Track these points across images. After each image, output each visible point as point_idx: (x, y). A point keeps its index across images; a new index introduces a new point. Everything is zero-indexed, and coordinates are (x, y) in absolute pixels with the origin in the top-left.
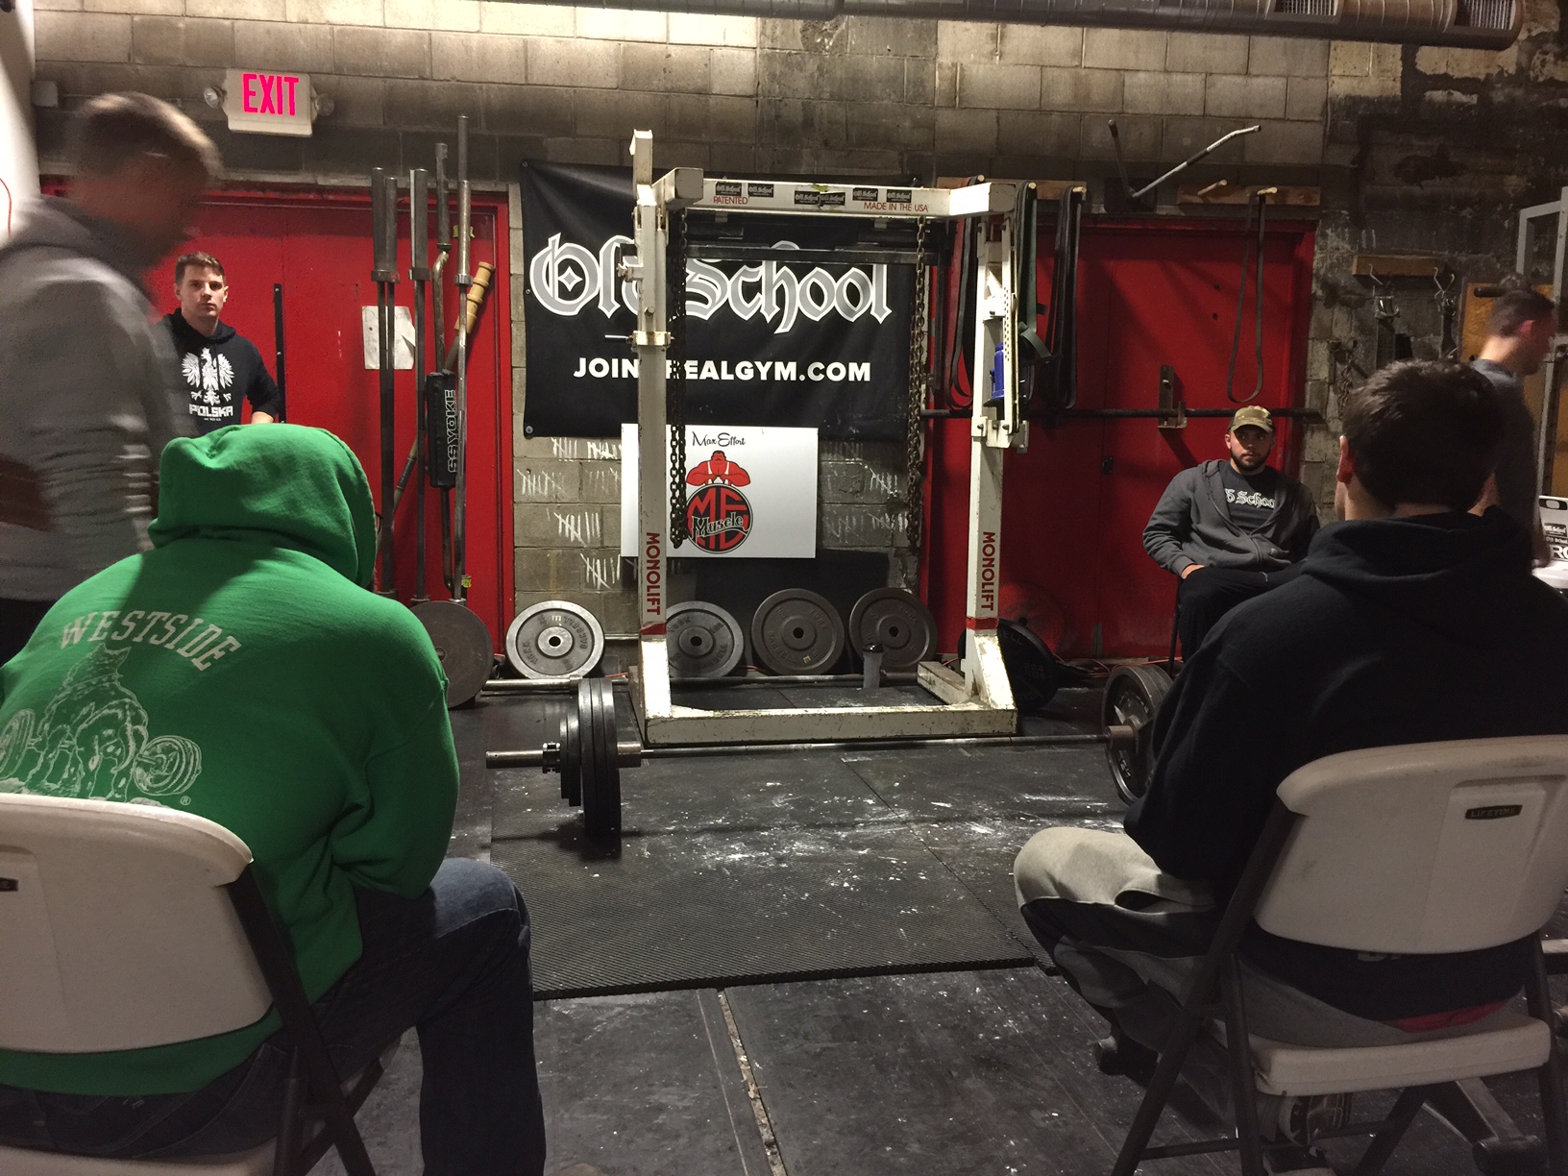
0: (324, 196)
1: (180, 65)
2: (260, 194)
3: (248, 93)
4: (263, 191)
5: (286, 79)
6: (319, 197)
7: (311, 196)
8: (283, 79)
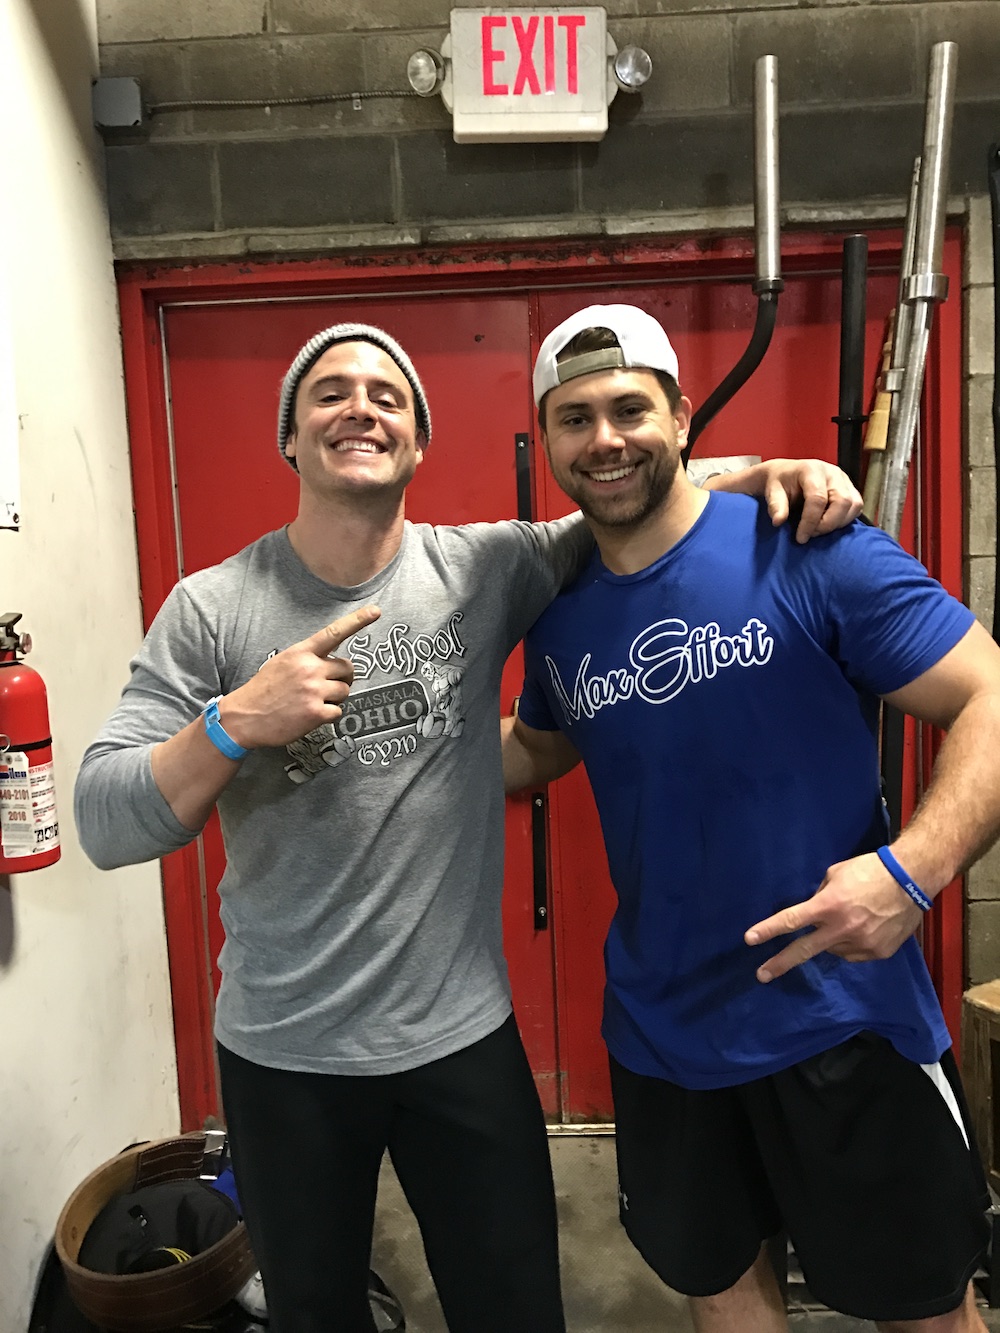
0: (617, 258)
1: (355, 30)
2: (499, 265)
3: (490, 56)
4: (506, 256)
5: (562, 21)
6: (605, 261)
7: (591, 261)
8: (556, 21)
